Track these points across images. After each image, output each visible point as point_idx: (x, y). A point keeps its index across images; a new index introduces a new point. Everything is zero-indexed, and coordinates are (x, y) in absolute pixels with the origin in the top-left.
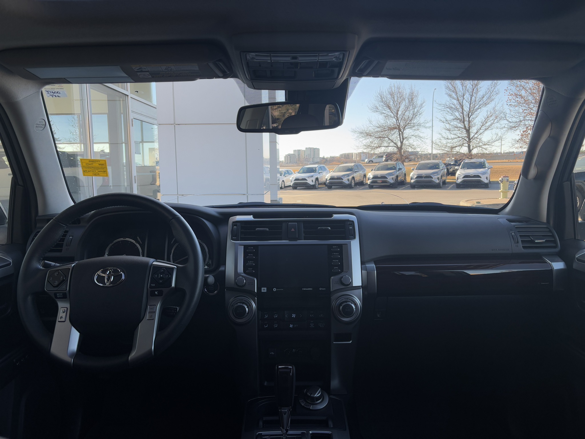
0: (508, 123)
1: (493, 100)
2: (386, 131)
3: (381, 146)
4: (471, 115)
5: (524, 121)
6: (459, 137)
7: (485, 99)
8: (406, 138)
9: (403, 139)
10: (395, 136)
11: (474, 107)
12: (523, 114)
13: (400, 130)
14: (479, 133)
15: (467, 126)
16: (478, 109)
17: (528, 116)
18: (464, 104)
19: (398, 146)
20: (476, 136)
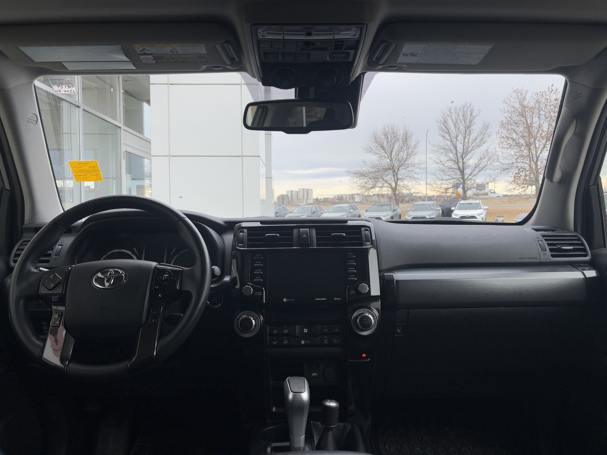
0: (501, 165)
1: (485, 142)
2: (380, 171)
3: (375, 186)
4: (465, 157)
5: (516, 163)
6: (454, 178)
7: (478, 141)
8: (400, 179)
9: (398, 180)
10: (389, 177)
11: (468, 149)
12: (515, 157)
13: (394, 171)
14: (473, 174)
15: (461, 167)
16: (472, 150)
17: (520, 159)
18: (457, 145)
19: (392, 187)
20: (470, 177)
